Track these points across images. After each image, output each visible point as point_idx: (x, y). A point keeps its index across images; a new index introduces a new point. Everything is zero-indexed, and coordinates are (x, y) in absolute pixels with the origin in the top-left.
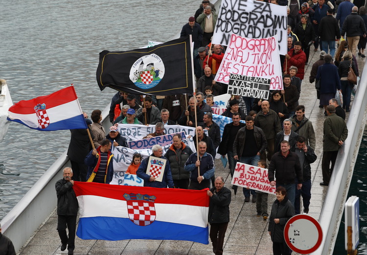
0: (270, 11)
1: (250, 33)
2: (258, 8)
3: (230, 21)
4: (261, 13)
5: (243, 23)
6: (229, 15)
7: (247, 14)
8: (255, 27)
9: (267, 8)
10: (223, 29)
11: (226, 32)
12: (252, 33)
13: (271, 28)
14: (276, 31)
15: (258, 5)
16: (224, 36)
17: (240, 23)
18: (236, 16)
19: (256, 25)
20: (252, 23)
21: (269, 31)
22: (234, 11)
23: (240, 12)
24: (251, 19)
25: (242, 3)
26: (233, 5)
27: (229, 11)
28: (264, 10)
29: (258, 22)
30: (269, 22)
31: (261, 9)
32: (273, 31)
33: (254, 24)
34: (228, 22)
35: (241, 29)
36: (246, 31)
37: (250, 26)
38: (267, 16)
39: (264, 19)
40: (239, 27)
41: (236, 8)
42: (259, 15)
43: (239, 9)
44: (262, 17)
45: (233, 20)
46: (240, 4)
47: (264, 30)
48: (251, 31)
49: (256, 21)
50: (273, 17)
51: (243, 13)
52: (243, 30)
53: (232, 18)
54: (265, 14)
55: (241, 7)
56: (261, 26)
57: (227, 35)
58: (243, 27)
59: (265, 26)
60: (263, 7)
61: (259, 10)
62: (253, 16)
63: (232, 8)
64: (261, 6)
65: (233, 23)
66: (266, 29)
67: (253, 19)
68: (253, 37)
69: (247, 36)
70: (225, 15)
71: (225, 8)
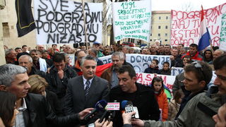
0: (89, 10)
2: (78, 7)
3: (53, 21)
4: (81, 12)
5: (67, 23)
6: (51, 17)
7: (70, 14)
8: (78, 25)
9: (86, 7)
10: (46, 30)
11: (51, 32)
12: (76, 29)
13: (90, 23)
14: (93, 25)
15: (78, 5)
16: (49, 36)
17: (64, 23)
18: (59, 17)
19: (79, 22)
20: (75, 21)
21: (88, 26)
22: (57, 13)
23: (63, 13)
24: (74, 18)
25: (64, 4)
26: (54, 6)
27: (51, 12)
29: (80, 20)
30: (88, 19)
31: (81, 8)
32: (91, 25)
33: (77, 22)
34: (51, 23)
35: (66, 28)
36: (70, 29)
37: (73, 24)
38: (86, 14)
40: (63, 26)
41: (58, 9)
42: (80, 14)
43: (62, 10)
45: (56, 21)
46: (62, 5)
48: (74, 28)
49: (78, 19)
50: (91, 14)
51: (66, 14)
52: (68, 28)
53: (55, 19)
54: (85, 12)
55: (64, 8)
56: (82, 23)
57: (52, 34)
58: (67, 26)
59: (86, 22)
61: (79, 9)
62: (75, 16)
63: (54, 10)
64: (80, 6)
65: (57, 23)
66: (86, 25)
67: (76, 18)
68: (77, 33)
69: (71, 33)
70: (45, 16)
71: (44, 10)
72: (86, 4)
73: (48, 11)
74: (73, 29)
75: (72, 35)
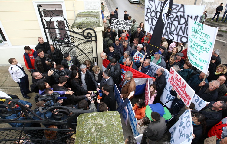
0: (184, 12)
1: (168, 27)
2: (174, 9)
3: (154, 18)
4: (176, 13)
6: (153, 14)
8: (172, 24)
9: (182, 10)
10: (150, 23)
11: (152, 25)
12: (169, 27)
13: (183, 26)
14: (187, 28)
16: (151, 27)
19: (173, 22)
20: (169, 21)
21: (181, 27)
22: (157, 12)
27: (153, 11)
28: (179, 11)
29: (174, 20)
30: (183, 21)
31: (177, 10)
32: (185, 28)
33: (171, 22)
34: (153, 19)
37: (168, 23)
38: (181, 16)
39: (178, 19)
41: (158, 9)
42: (175, 15)
44: (177, 16)
45: (156, 18)
46: (161, 6)
47: (177, 26)
49: (172, 19)
50: (186, 17)
53: (156, 16)
54: (179, 14)
56: (176, 23)
57: (153, 27)
59: (179, 24)
60: (178, 8)
63: (156, 9)
64: (176, 7)
66: (179, 26)
67: (170, 18)
68: (170, 30)
69: (166, 29)
70: (150, 13)
71: (150, 9)
72: (183, 6)
73: (152, 10)
74: (167, 27)
75: (167, 31)
